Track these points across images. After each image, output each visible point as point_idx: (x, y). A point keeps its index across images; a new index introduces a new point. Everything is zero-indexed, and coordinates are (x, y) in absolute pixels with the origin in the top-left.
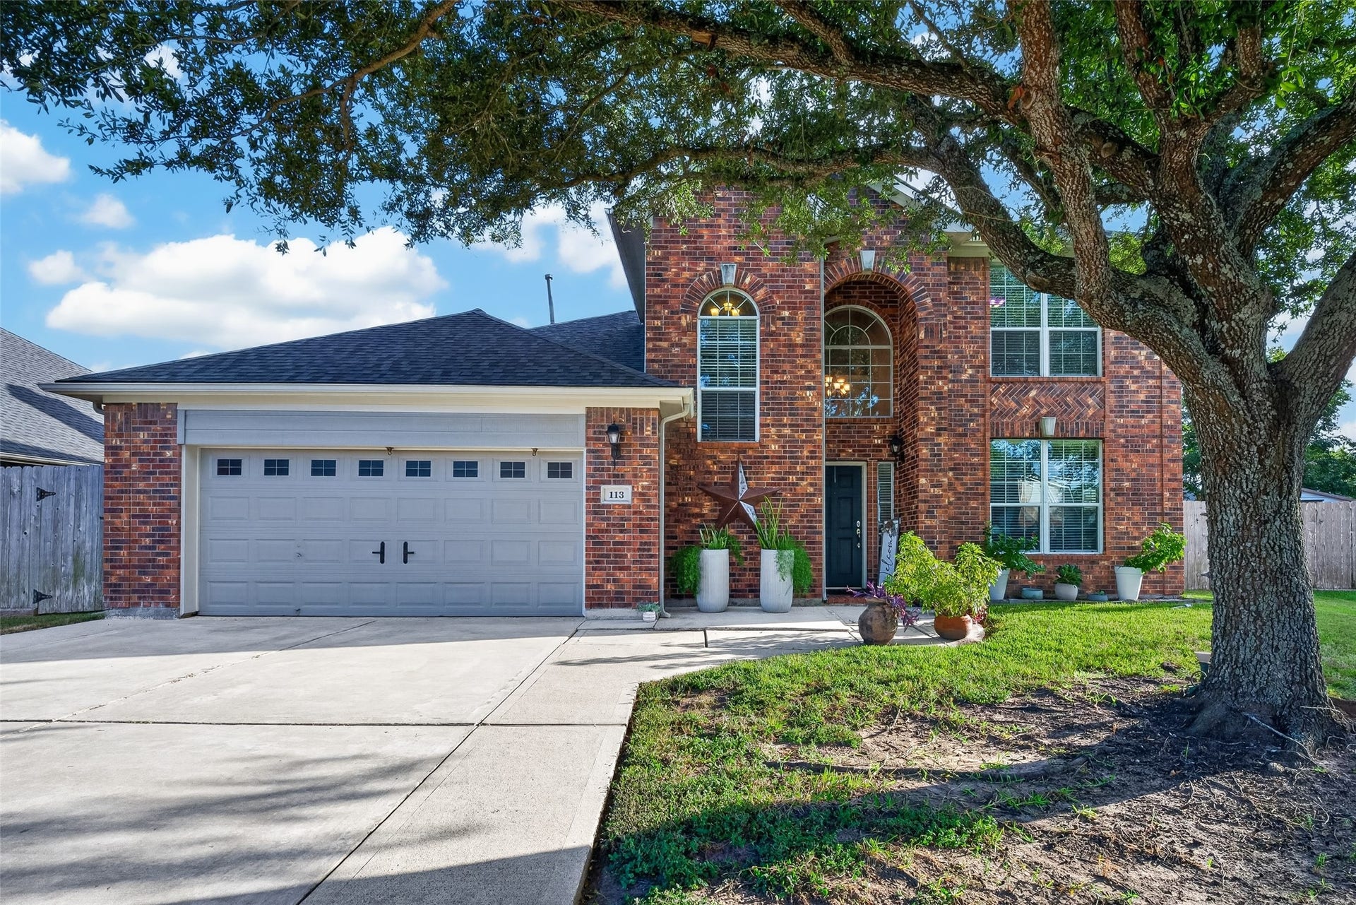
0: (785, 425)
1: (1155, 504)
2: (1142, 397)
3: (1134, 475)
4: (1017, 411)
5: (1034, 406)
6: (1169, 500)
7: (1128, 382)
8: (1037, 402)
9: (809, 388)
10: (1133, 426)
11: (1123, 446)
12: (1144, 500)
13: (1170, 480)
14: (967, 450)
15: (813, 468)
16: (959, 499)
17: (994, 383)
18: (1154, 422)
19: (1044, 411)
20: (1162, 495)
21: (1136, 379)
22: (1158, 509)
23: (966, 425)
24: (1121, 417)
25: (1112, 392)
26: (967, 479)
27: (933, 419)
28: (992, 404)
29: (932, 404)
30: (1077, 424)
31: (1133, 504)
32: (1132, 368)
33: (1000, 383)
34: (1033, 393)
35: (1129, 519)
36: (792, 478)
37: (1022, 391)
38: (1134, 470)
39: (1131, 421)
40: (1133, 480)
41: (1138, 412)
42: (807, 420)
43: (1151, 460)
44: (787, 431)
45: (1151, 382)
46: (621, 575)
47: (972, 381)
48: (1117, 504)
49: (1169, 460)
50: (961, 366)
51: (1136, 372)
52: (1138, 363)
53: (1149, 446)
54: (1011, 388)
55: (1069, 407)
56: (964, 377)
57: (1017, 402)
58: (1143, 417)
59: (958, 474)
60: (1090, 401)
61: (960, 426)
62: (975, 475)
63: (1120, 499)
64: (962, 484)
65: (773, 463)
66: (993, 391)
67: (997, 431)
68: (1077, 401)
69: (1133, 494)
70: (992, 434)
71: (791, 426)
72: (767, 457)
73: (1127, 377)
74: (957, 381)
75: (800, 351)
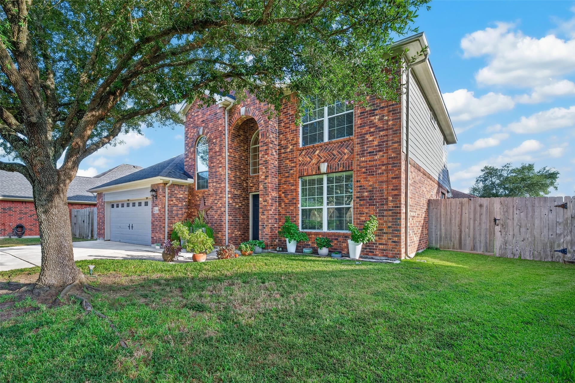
0: (214, 182)
1: (383, 205)
2: (376, 143)
3: (370, 188)
4: (310, 162)
5: (318, 159)
6: (392, 201)
7: (367, 136)
8: (319, 156)
9: (220, 167)
10: (370, 161)
11: (364, 173)
12: (376, 202)
13: (392, 190)
14: (289, 183)
15: (221, 197)
16: (286, 206)
17: (300, 150)
18: (383, 156)
19: (322, 160)
20: (387, 199)
21: (372, 134)
22: (385, 207)
23: (289, 172)
24: (364, 156)
25: (358, 144)
26: (289, 197)
27: (264, 172)
28: (299, 160)
29: (264, 166)
30: (338, 164)
31: (369, 205)
32: (370, 128)
33: (303, 150)
34: (317, 152)
35: (367, 213)
36: (216, 201)
37: (312, 152)
38: (370, 186)
39: (369, 158)
40: (369, 191)
41: (373, 152)
42: (220, 179)
43: (381, 179)
44: (215, 184)
45: (381, 133)
46: (157, 235)
47: (292, 151)
48: (361, 205)
49: (393, 178)
50: (287, 146)
51: (372, 130)
52: (374, 124)
53: (380, 171)
54: (308, 151)
55: (335, 156)
56: (288, 150)
57: (310, 158)
58: (376, 155)
59: (286, 195)
60: (346, 151)
61: (287, 173)
62: (292, 194)
63: (362, 202)
64: (287, 199)
65: (211, 196)
66: (300, 155)
67: (301, 173)
68: (339, 152)
69: (370, 199)
70: (299, 175)
71: (216, 182)
72: (210, 194)
73: (367, 134)
74: (286, 153)
75: (218, 154)
